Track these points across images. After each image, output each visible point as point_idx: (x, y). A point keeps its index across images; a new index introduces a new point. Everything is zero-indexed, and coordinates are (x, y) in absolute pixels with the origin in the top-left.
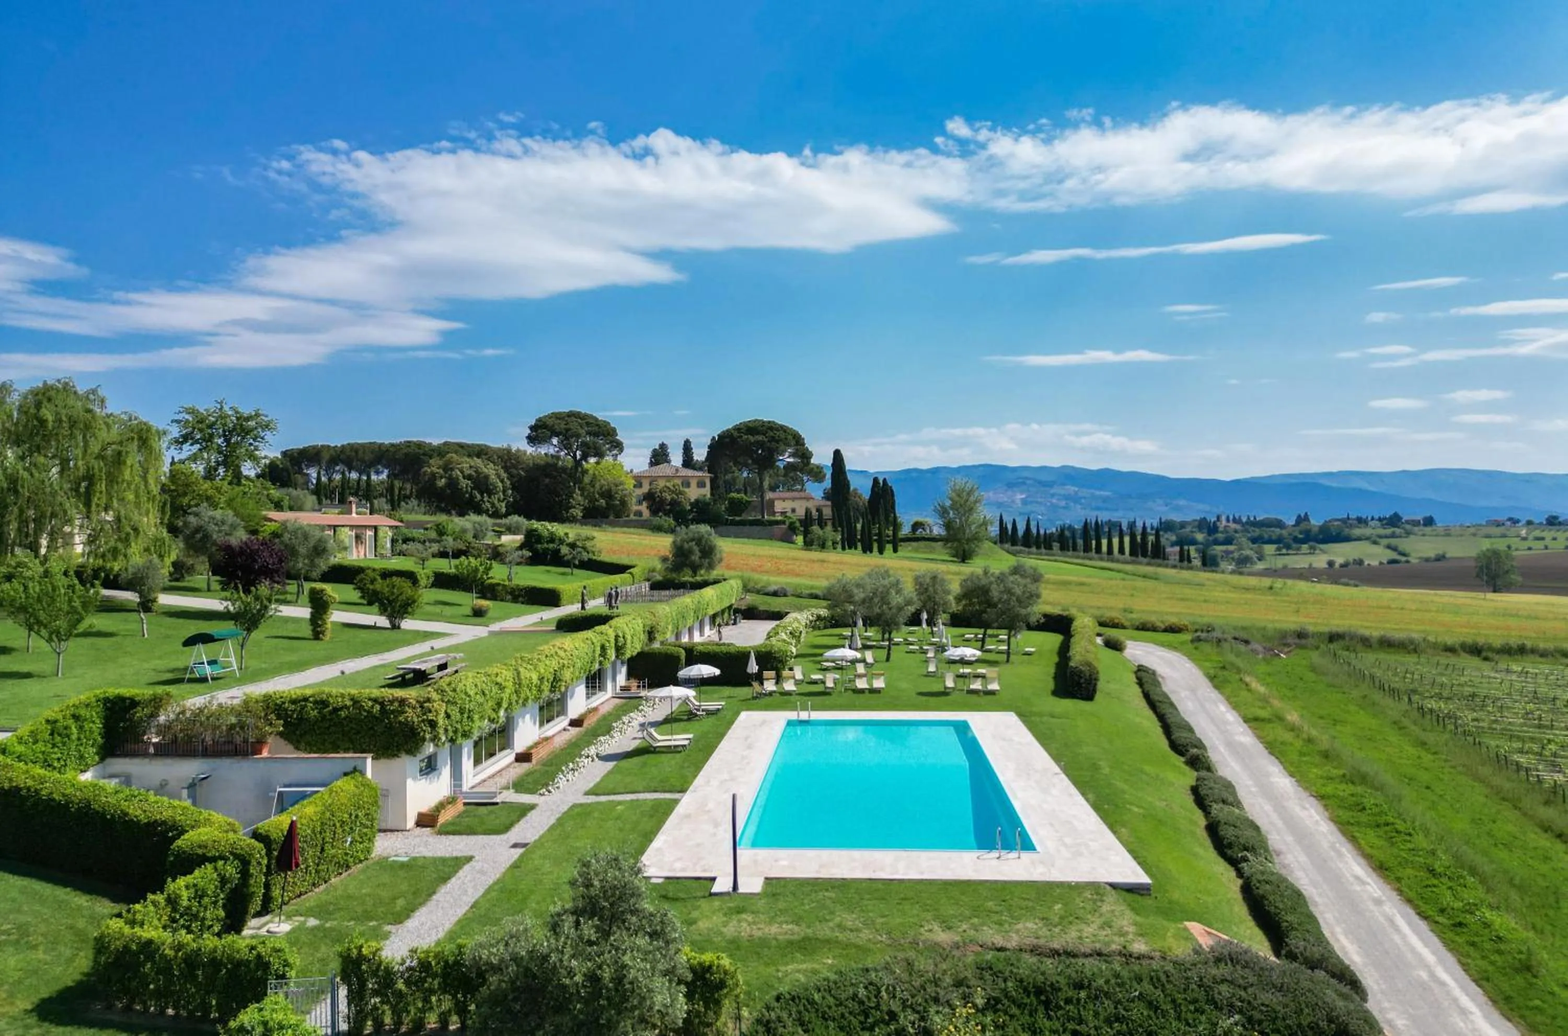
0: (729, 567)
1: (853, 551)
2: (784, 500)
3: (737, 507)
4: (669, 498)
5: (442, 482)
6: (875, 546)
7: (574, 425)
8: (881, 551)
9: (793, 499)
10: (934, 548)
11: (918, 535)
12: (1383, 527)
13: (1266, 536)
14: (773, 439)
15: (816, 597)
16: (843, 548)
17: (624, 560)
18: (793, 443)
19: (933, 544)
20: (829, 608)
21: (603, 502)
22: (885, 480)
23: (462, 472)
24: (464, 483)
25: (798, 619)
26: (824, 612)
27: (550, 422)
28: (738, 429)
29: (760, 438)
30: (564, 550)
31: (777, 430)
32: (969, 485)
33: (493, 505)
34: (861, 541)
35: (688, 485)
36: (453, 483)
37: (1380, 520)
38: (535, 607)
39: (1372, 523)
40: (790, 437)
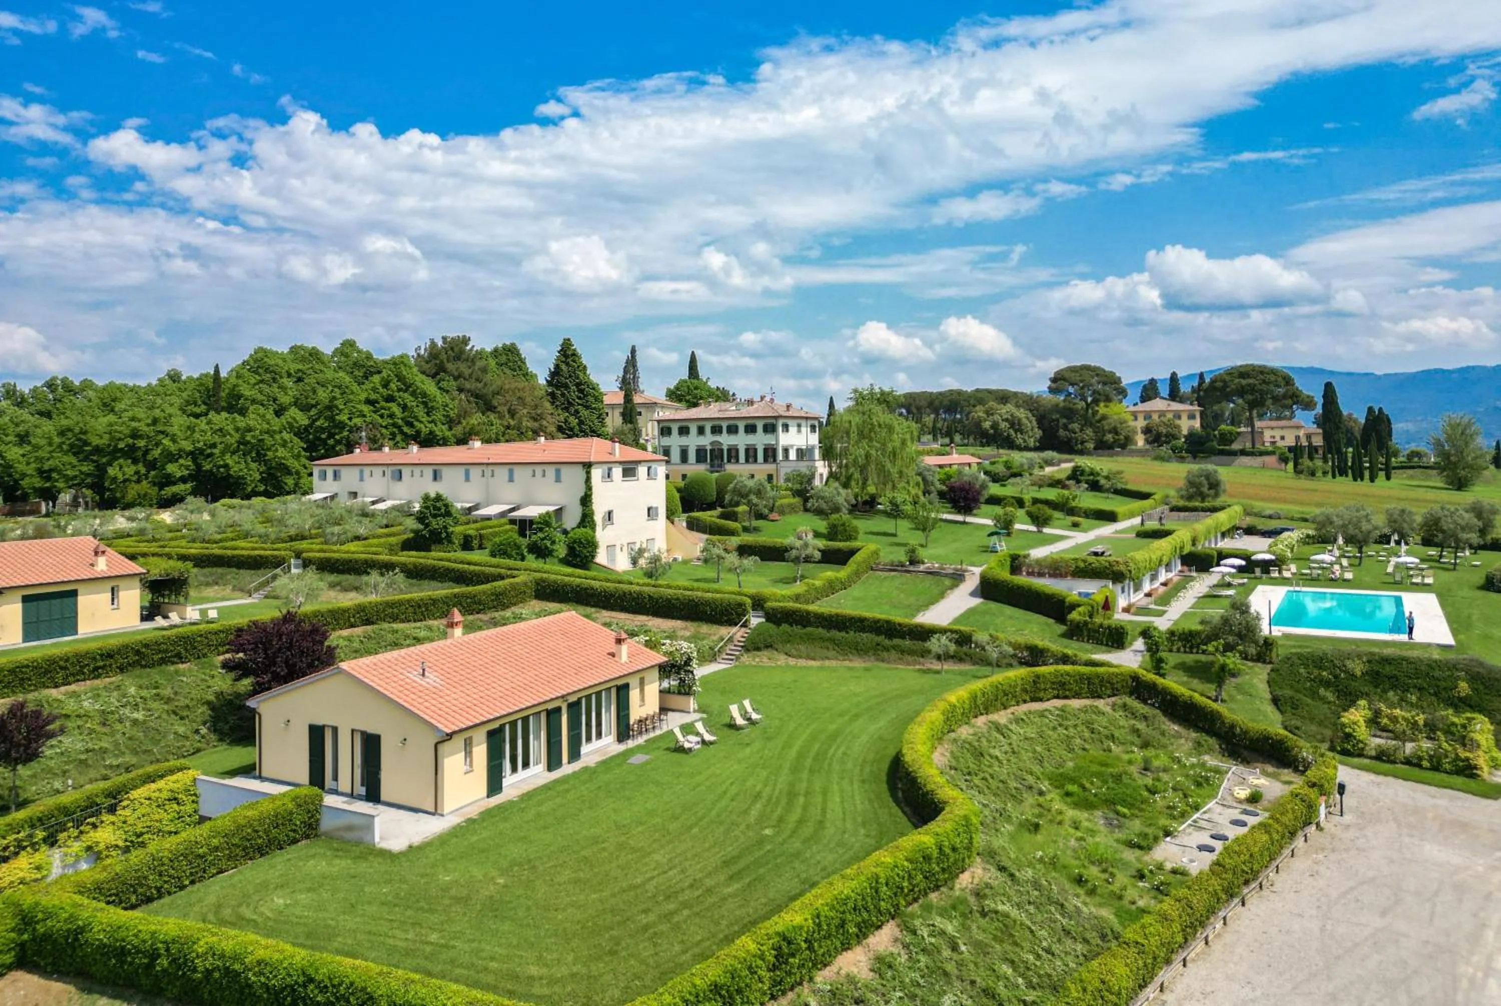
0: (1231, 496)
1: (1343, 478)
2: (1272, 428)
3: (1226, 439)
4: (1165, 431)
5: (987, 425)
6: (1367, 474)
7: (1087, 376)
8: (1372, 480)
9: (1282, 428)
10: (1430, 476)
11: (1414, 462)
15: (1306, 520)
16: (1334, 477)
17: (1144, 489)
18: (1283, 384)
19: (1429, 471)
20: (1316, 529)
21: (1110, 437)
22: (1380, 409)
23: (999, 416)
24: (1004, 425)
25: (1292, 537)
26: (1311, 532)
27: (1067, 374)
29: (1251, 381)
30: (1103, 482)
32: (1466, 420)
33: (1025, 441)
34: (1351, 468)
35: (1179, 417)
36: (995, 426)
38: (1102, 522)
40: (1280, 379)
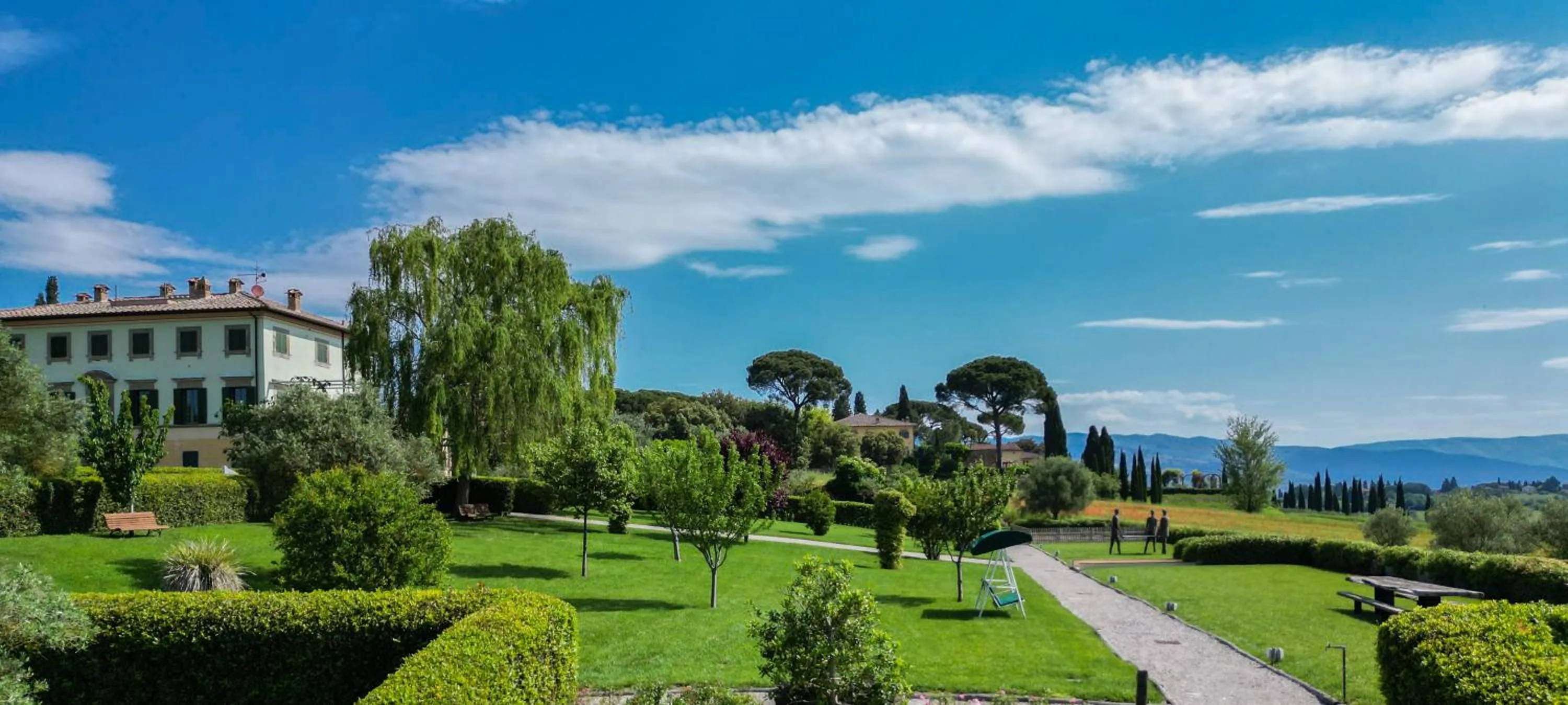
4: (886, 447)
7: (800, 364)
12: (1539, 491)
13: (1415, 502)
14: (1017, 377)
21: (828, 449)
22: (1104, 430)
23: (686, 415)
27: (773, 361)
28: (975, 366)
29: (1003, 376)
31: (1020, 367)
37: (1534, 484)
39: (1527, 488)
40: (1032, 375)
